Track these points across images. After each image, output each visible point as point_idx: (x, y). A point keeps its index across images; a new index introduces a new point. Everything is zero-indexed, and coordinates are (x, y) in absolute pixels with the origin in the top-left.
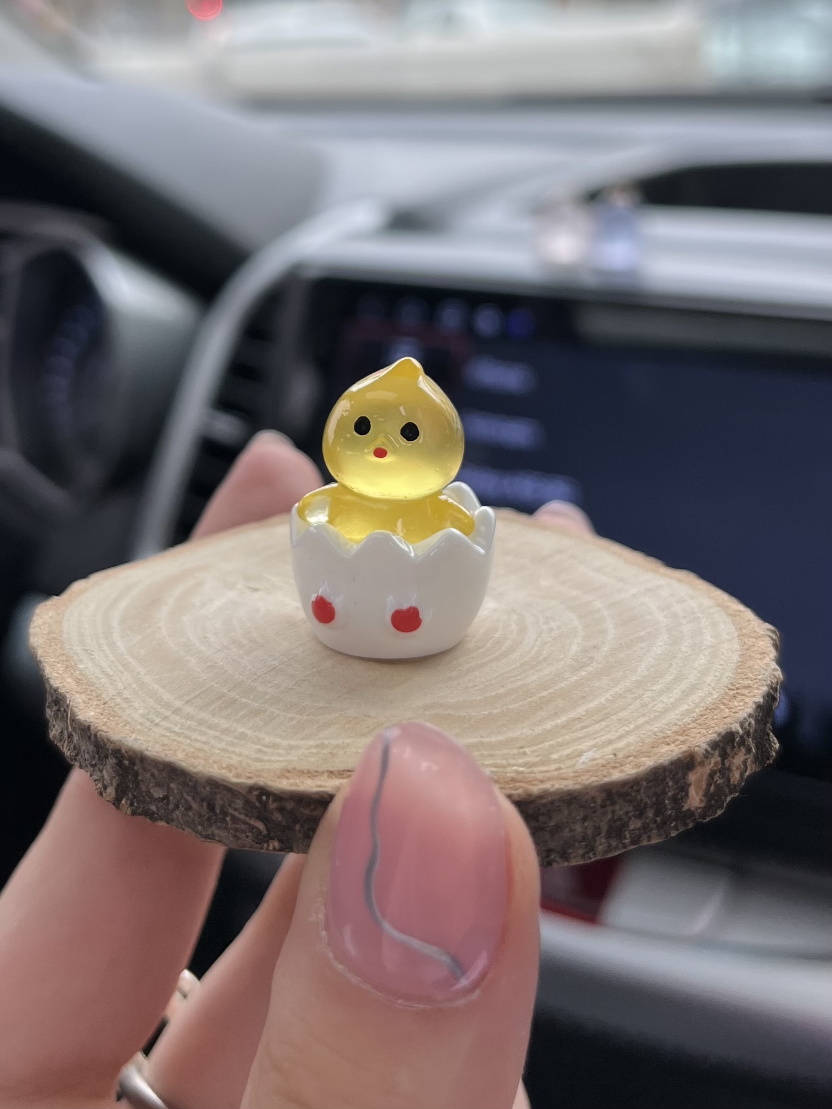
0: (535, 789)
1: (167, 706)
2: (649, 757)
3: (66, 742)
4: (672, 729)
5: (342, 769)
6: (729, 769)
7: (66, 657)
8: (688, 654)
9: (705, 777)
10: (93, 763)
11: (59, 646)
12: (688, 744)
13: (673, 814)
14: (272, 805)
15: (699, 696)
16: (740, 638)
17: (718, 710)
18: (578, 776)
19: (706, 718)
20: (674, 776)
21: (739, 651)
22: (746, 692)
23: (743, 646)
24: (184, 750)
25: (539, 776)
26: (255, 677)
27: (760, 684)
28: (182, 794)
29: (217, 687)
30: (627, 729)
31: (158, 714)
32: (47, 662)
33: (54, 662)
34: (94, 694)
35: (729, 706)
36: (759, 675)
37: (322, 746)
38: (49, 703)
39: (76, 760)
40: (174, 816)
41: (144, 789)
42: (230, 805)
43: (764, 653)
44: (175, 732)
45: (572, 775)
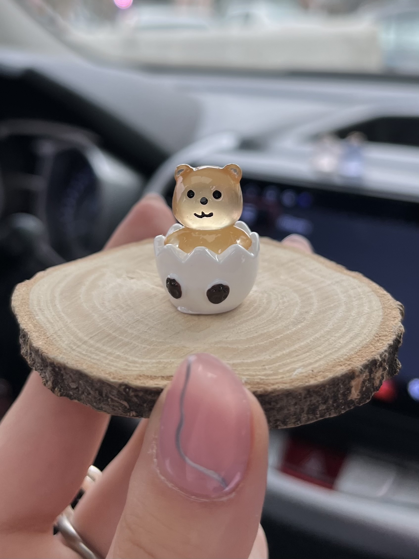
0: (270, 388)
1: (80, 340)
2: (331, 372)
3: (29, 356)
4: (343, 357)
5: (169, 375)
6: (374, 379)
7: (30, 312)
8: (355, 317)
9: (361, 383)
10: (41, 368)
11: (27, 307)
12: (352, 366)
13: (343, 402)
14: (132, 394)
15: (359, 340)
16: (384, 309)
17: (369, 348)
18: (292, 382)
19: (362, 352)
20: (344, 382)
21: (383, 316)
22: (384, 338)
23: (385, 313)
24: (87, 364)
25: (272, 382)
26: (127, 325)
27: (392, 334)
28: (86, 387)
29: (107, 330)
30: (320, 357)
31: (75, 344)
32: (20, 315)
33: (24, 315)
34: (43, 332)
35: (375, 346)
36: (392, 329)
37: (159, 363)
38: (21, 336)
39: (33, 366)
40: (82, 398)
41: (66, 382)
42: (110, 393)
43: (395, 317)
44: (83, 354)
45: (289, 381)
